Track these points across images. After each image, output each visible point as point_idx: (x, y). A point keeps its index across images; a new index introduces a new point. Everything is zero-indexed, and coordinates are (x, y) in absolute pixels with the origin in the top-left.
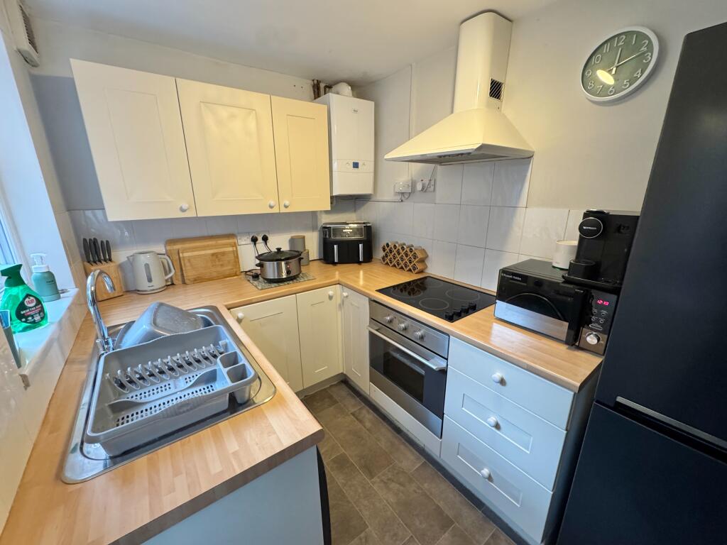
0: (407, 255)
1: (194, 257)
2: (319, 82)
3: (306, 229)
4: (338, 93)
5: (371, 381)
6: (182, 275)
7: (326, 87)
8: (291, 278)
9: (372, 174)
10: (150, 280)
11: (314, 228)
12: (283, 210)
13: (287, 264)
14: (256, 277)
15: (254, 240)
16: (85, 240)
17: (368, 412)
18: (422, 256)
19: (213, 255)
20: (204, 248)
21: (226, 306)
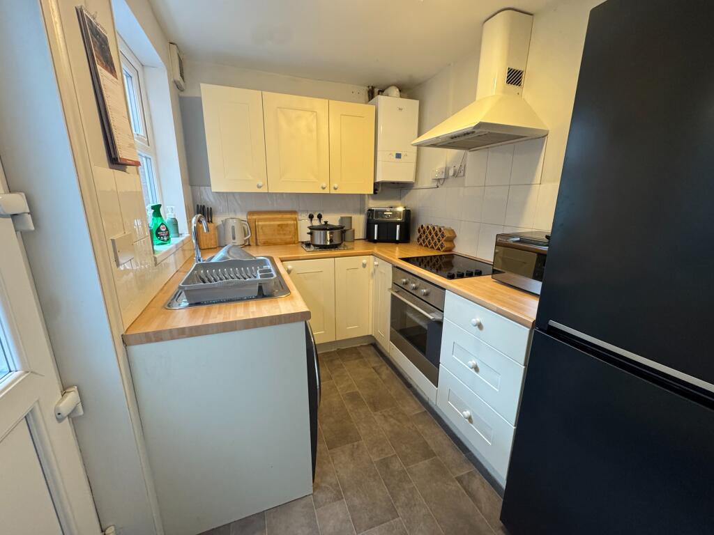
0: (437, 235)
1: (266, 226)
2: (373, 88)
3: (355, 212)
4: (388, 95)
5: (391, 340)
6: (256, 239)
7: (379, 91)
8: (333, 246)
9: (414, 165)
10: (234, 238)
11: (361, 212)
12: (333, 192)
13: (331, 233)
14: (308, 245)
15: (311, 217)
16: (198, 206)
17: (387, 369)
18: (449, 235)
19: (279, 225)
20: (273, 220)
21: (280, 258)
